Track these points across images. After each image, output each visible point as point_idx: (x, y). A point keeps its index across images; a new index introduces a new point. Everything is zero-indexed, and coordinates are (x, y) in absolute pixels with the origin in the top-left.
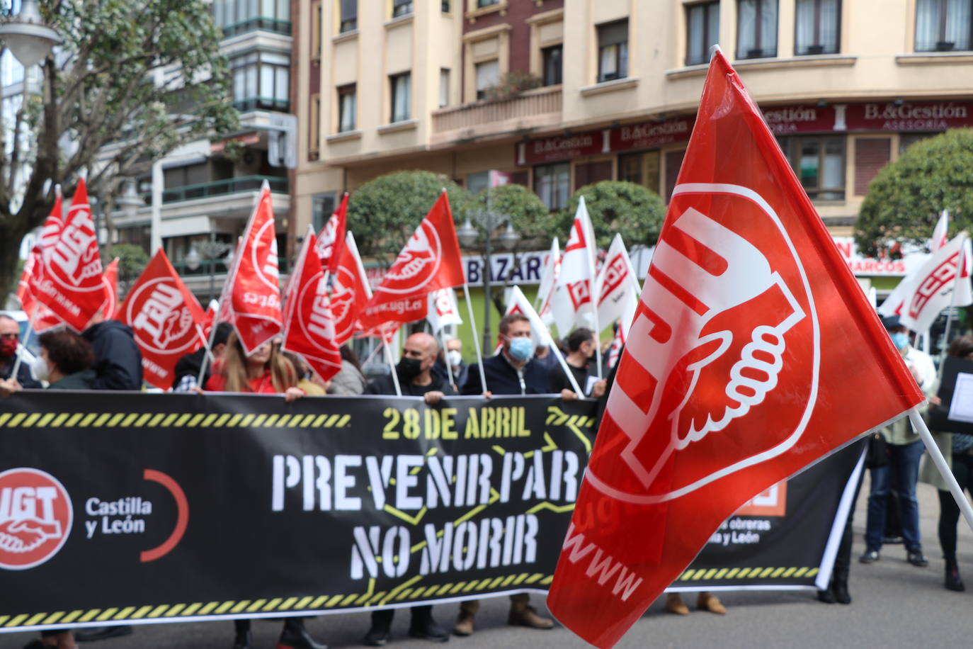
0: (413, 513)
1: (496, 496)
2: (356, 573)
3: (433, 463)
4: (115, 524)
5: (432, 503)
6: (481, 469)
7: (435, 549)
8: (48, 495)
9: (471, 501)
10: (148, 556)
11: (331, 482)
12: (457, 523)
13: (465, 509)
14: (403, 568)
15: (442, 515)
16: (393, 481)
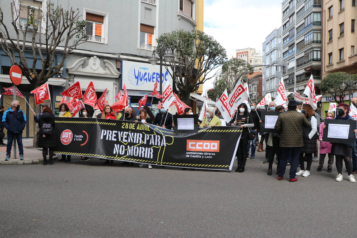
0: (125, 143)
1: (143, 142)
2: (114, 153)
3: (130, 133)
4: (78, 139)
5: (129, 141)
6: (140, 136)
7: (130, 151)
8: (70, 133)
9: (137, 142)
10: (82, 145)
11: (112, 135)
12: (134, 146)
13: (136, 144)
14: (123, 153)
15: (131, 144)
16: (122, 136)
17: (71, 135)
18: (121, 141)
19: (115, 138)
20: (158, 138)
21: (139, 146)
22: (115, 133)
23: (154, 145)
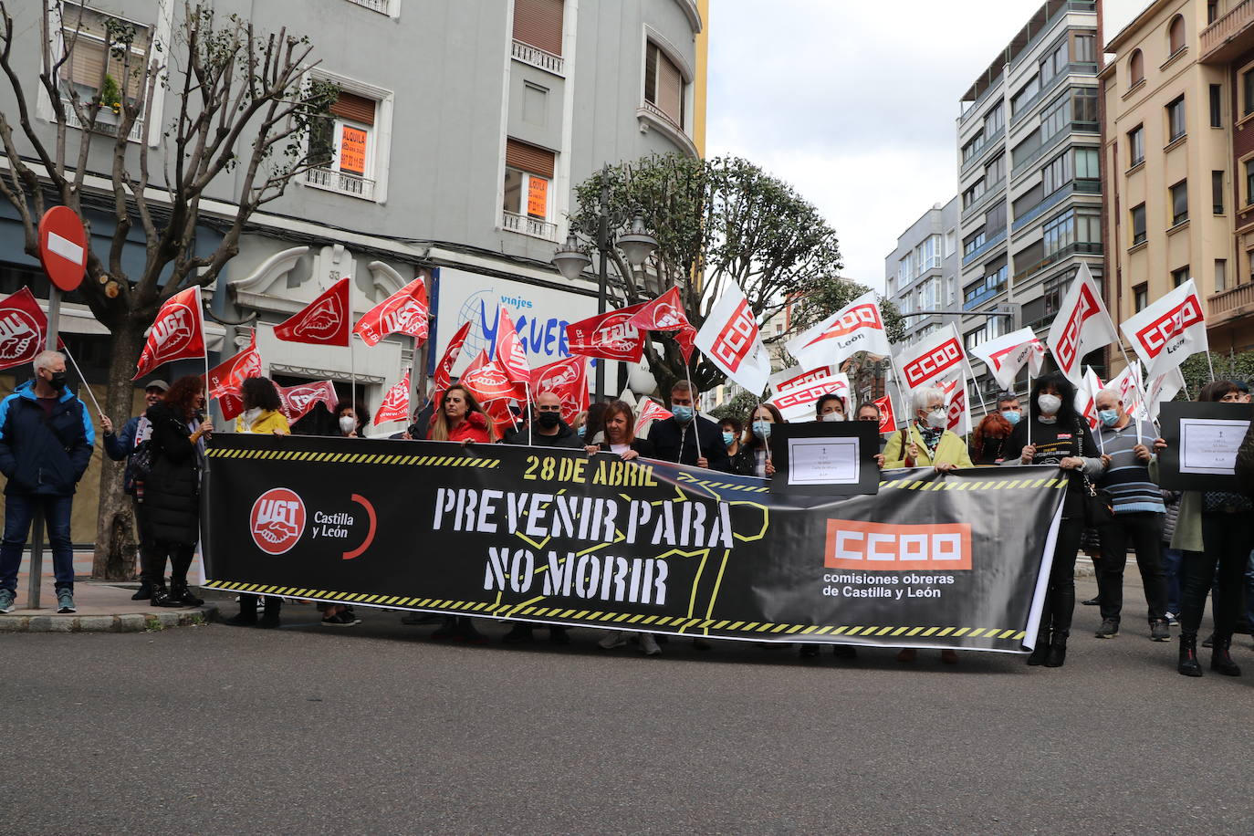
0: (538, 539)
1: (622, 537)
2: (488, 585)
3: (561, 501)
4: (330, 530)
5: (556, 533)
6: (606, 511)
7: (557, 575)
8: (294, 506)
9: (595, 537)
10: (347, 556)
11: (477, 510)
12: (579, 554)
13: (588, 543)
14: (526, 587)
15: (564, 545)
16: (526, 513)
17: (298, 512)
18: (518, 534)
19: (489, 519)
20: (694, 515)
21: (601, 555)
22: (492, 502)
23: (672, 547)
